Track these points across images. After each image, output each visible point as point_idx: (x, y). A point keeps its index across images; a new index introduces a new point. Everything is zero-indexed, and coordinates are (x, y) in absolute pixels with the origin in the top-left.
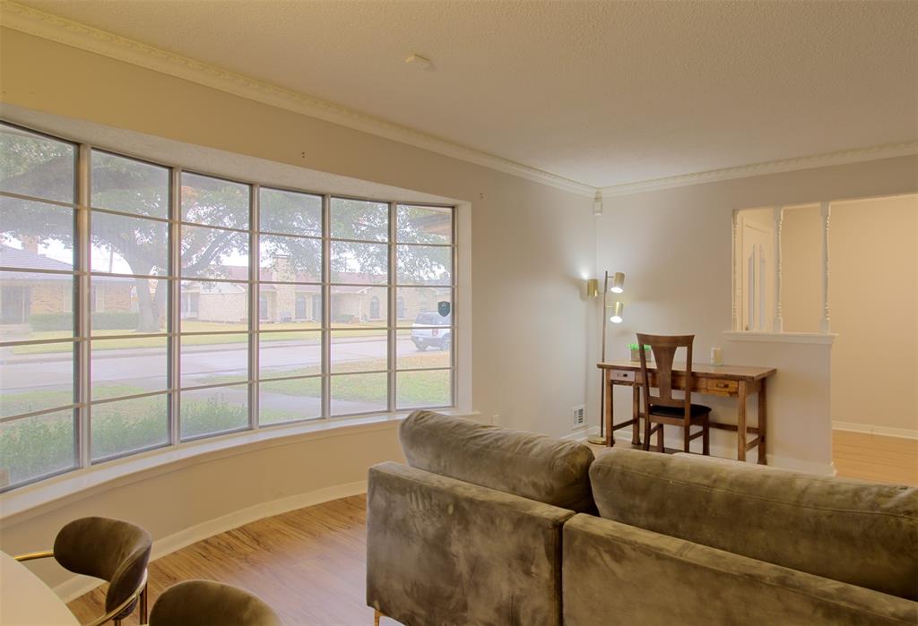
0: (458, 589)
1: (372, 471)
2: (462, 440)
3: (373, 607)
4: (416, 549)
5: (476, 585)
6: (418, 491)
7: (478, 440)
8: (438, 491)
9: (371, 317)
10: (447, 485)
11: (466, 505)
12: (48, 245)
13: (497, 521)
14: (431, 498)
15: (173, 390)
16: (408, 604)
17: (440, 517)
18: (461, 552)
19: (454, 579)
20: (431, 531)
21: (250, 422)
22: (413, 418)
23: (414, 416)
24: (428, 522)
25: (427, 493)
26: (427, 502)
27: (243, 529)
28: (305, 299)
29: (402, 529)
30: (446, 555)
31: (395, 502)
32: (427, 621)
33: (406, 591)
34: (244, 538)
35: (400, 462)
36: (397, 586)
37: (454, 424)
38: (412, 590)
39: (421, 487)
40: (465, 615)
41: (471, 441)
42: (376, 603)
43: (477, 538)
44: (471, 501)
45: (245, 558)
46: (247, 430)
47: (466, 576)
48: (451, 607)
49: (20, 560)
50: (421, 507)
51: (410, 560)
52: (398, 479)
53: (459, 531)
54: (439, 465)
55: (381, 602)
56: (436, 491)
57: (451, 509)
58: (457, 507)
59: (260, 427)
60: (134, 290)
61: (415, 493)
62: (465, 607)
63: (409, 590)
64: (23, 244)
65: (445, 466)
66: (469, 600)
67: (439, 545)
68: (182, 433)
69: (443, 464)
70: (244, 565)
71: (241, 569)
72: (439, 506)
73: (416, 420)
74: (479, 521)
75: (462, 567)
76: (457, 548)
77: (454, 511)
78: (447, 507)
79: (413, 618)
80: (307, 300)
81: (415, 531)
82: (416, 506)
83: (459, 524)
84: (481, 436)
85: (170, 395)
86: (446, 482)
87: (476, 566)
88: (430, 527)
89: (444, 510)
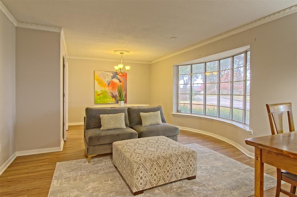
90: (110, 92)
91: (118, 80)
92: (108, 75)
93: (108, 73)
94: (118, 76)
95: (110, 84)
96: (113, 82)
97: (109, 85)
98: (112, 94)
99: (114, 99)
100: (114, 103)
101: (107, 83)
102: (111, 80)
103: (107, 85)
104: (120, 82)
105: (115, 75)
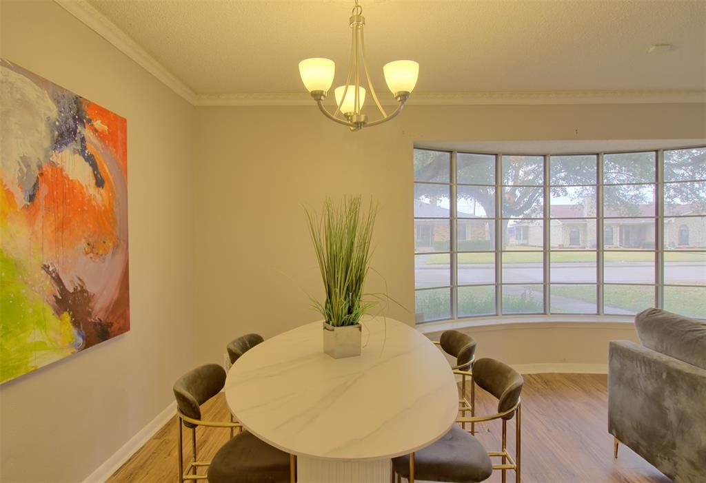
0: (669, 432)
1: (611, 344)
2: (682, 331)
3: (612, 434)
4: (640, 400)
5: (682, 432)
6: (642, 362)
7: (695, 333)
8: (655, 362)
9: (679, 245)
10: (664, 360)
11: (675, 374)
12: (441, 201)
13: (699, 388)
14: (650, 367)
15: (498, 284)
16: (635, 437)
17: (657, 380)
18: (672, 406)
19: (667, 426)
20: (650, 389)
21: (545, 310)
22: (646, 313)
23: (648, 312)
24: (649, 383)
25: (647, 362)
26: (647, 368)
27: (538, 375)
28: (612, 228)
29: (631, 384)
30: (661, 408)
31: (626, 365)
32: (647, 450)
33: (633, 426)
34: (539, 380)
35: (636, 342)
36: (628, 423)
37: (678, 320)
38: (637, 427)
39: (643, 358)
40: (674, 451)
41: (691, 333)
42: (614, 431)
43: (684, 399)
44: (679, 372)
45: (538, 391)
46: (542, 314)
47: (675, 424)
48: (664, 444)
49: (435, 344)
50: (644, 371)
51: (635, 406)
52: (628, 350)
53: (670, 392)
54: (662, 347)
55: (617, 431)
56: (653, 362)
57: (664, 376)
58: (669, 374)
59: (551, 314)
60: (487, 225)
61: (640, 361)
62: (674, 446)
63: (635, 426)
64: (430, 201)
65: (667, 348)
66: (678, 442)
67: (655, 399)
68: (503, 310)
69: (665, 347)
70: (537, 394)
71: (534, 395)
72: (656, 372)
73: (648, 314)
74: (685, 387)
75: (672, 418)
76: (668, 403)
77: (667, 377)
78: (662, 374)
79: (638, 447)
80: (614, 229)
81: (639, 387)
82: (640, 370)
83: (670, 386)
84: (700, 330)
85: (496, 287)
86: (664, 358)
87: (682, 417)
88: (650, 386)
89: (660, 375)
90: (46, 268)
91: (88, 169)
92: (26, 105)
93: (31, 91)
94: (87, 133)
95: (44, 190)
96: (58, 171)
97: (32, 198)
98: (58, 281)
99: (67, 316)
100: (68, 353)
101: (21, 185)
102: (47, 156)
103: (21, 199)
104: (100, 183)
105: (71, 121)
